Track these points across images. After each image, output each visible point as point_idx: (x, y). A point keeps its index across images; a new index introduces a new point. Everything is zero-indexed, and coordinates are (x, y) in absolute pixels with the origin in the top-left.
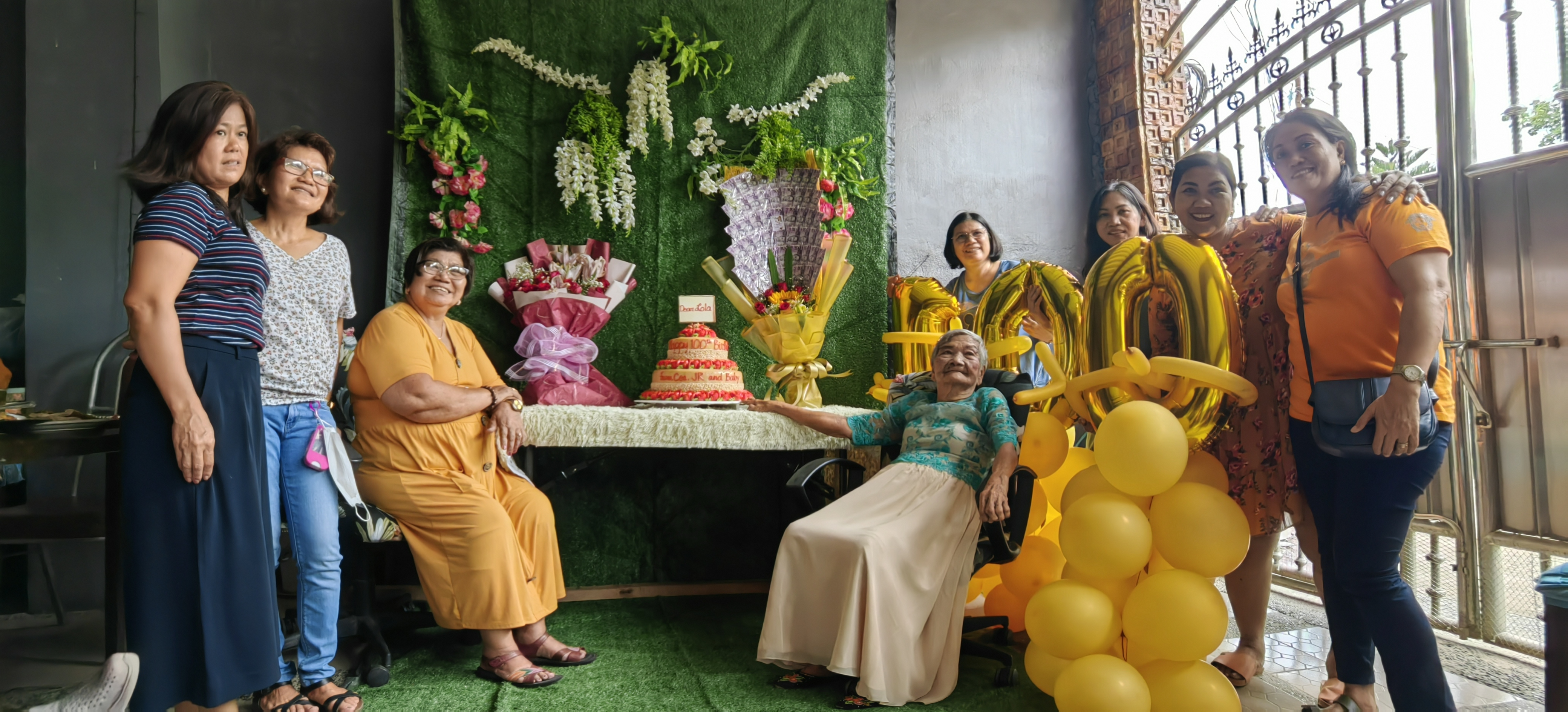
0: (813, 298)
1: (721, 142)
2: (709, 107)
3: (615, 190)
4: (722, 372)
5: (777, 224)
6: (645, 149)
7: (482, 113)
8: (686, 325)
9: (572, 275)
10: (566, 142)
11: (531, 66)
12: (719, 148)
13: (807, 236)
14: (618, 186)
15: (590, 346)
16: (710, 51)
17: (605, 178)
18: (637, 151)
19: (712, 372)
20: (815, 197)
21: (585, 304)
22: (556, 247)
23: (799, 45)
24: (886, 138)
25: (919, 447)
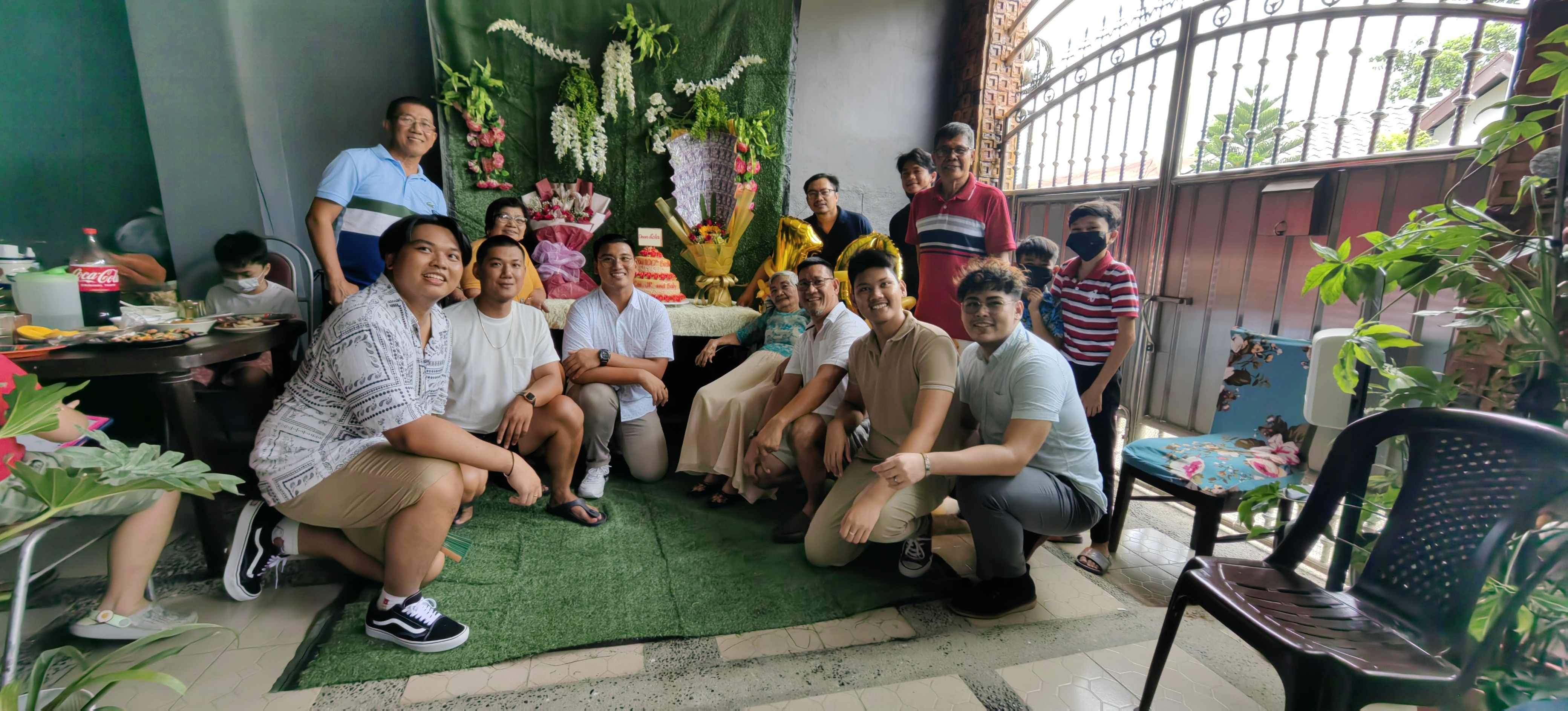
0: (727, 233)
1: (669, 109)
2: (661, 80)
3: (593, 146)
4: (665, 282)
5: (707, 175)
6: (615, 115)
7: (499, 83)
8: (643, 247)
9: (567, 207)
10: (559, 108)
11: (531, 42)
12: (668, 114)
13: (727, 185)
14: (596, 143)
15: (580, 256)
16: (662, 33)
17: (586, 137)
18: (610, 115)
19: (659, 282)
20: (733, 157)
21: (576, 229)
22: (556, 185)
23: (728, 29)
24: (787, 111)
25: (774, 341)
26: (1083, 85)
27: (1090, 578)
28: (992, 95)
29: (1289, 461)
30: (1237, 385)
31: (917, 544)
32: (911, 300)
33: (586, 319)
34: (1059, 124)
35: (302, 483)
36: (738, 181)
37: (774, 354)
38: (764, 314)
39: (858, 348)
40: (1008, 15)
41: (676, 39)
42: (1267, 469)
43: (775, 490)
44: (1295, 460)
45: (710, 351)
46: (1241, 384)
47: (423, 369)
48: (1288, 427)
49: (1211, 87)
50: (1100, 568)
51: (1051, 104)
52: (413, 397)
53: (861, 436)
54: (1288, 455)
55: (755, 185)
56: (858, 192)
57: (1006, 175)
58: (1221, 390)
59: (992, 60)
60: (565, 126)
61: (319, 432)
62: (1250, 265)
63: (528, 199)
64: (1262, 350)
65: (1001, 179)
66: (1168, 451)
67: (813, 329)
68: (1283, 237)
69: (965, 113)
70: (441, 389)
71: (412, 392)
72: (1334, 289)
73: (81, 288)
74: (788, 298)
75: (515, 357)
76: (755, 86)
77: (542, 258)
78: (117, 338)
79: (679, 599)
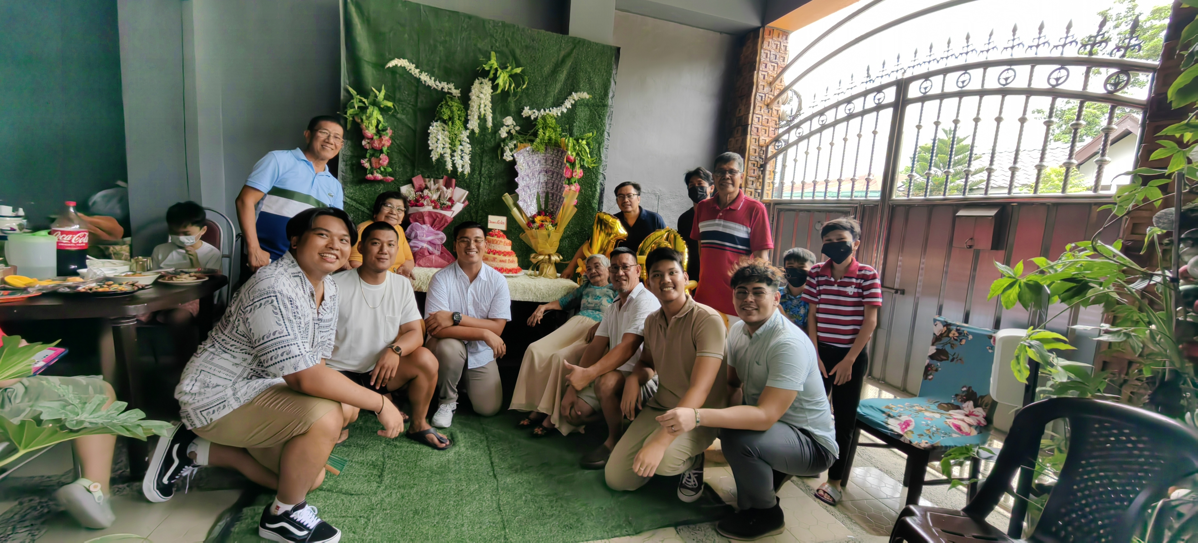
0: (556, 222)
1: (518, 128)
2: (513, 107)
3: (460, 153)
4: (507, 258)
5: (543, 178)
6: (477, 131)
7: (390, 104)
9: (435, 197)
10: (435, 124)
11: (417, 75)
12: (516, 131)
13: (558, 186)
14: (462, 150)
15: (442, 235)
16: (516, 74)
17: (455, 146)
18: (473, 131)
19: (502, 257)
20: (563, 166)
21: (441, 214)
22: (427, 180)
23: (565, 72)
24: (605, 133)
25: (588, 308)
26: (824, 127)
27: (826, 508)
28: (758, 129)
29: (979, 423)
30: (938, 360)
31: (692, 476)
32: (693, 283)
33: (444, 287)
34: (807, 153)
35: (216, 413)
36: (565, 183)
37: (588, 319)
38: (581, 286)
39: (651, 320)
40: (770, 72)
41: (526, 78)
42: (962, 428)
43: (584, 427)
44: (983, 422)
45: (539, 314)
46: (942, 360)
47: (317, 326)
48: (978, 396)
49: (918, 135)
50: (834, 500)
51: (801, 139)
52: (307, 350)
53: (652, 389)
54: (978, 418)
55: (578, 187)
56: (655, 194)
57: (766, 188)
58: (926, 364)
59: (758, 104)
60: (440, 137)
61: (232, 372)
62: (948, 266)
63: (405, 189)
64: (957, 335)
65: (763, 189)
66: (886, 410)
67: (618, 302)
68: (972, 249)
69: (737, 140)
70: (329, 339)
71: (308, 346)
72: (1012, 297)
73: (58, 246)
74: (599, 275)
75: (387, 316)
76: (583, 114)
77: (413, 235)
78: (81, 289)
79: (505, 513)
